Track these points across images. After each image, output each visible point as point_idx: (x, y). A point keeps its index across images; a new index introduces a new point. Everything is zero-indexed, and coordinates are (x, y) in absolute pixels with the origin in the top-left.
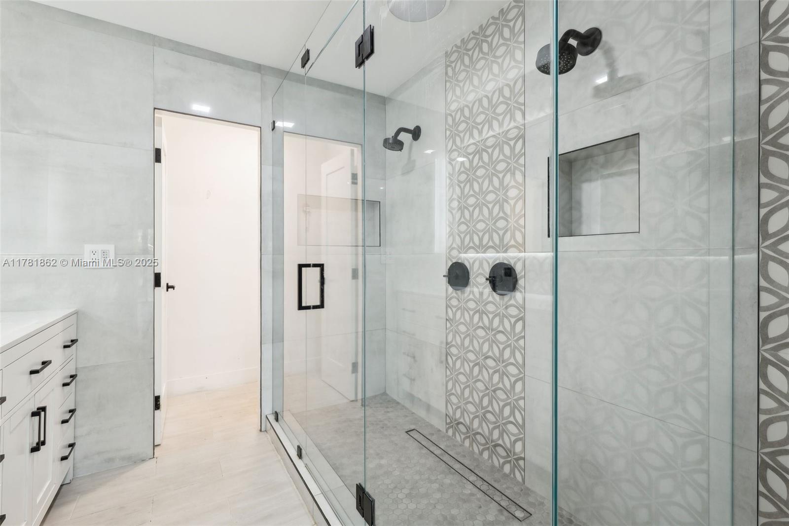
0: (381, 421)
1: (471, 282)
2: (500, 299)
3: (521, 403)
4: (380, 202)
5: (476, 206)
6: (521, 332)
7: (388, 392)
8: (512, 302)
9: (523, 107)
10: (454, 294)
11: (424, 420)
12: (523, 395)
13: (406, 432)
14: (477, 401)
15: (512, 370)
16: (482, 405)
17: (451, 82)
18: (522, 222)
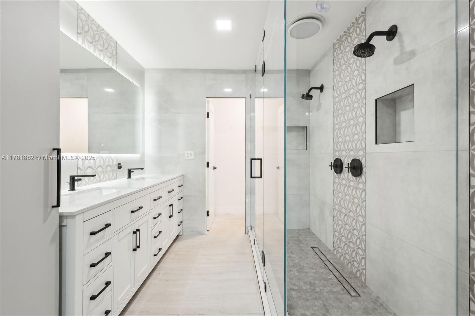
0: (301, 240)
1: (344, 170)
2: (355, 179)
3: (364, 237)
4: (306, 126)
5: (346, 127)
6: (364, 198)
7: (311, 228)
8: (360, 181)
9: (365, 72)
10: (337, 176)
11: (324, 244)
12: (365, 233)
13: (312, 248)
14: (346, 235)
15: (361, 219)
16: (348, 238)
17: (336, 60)
18: (364, 136)
